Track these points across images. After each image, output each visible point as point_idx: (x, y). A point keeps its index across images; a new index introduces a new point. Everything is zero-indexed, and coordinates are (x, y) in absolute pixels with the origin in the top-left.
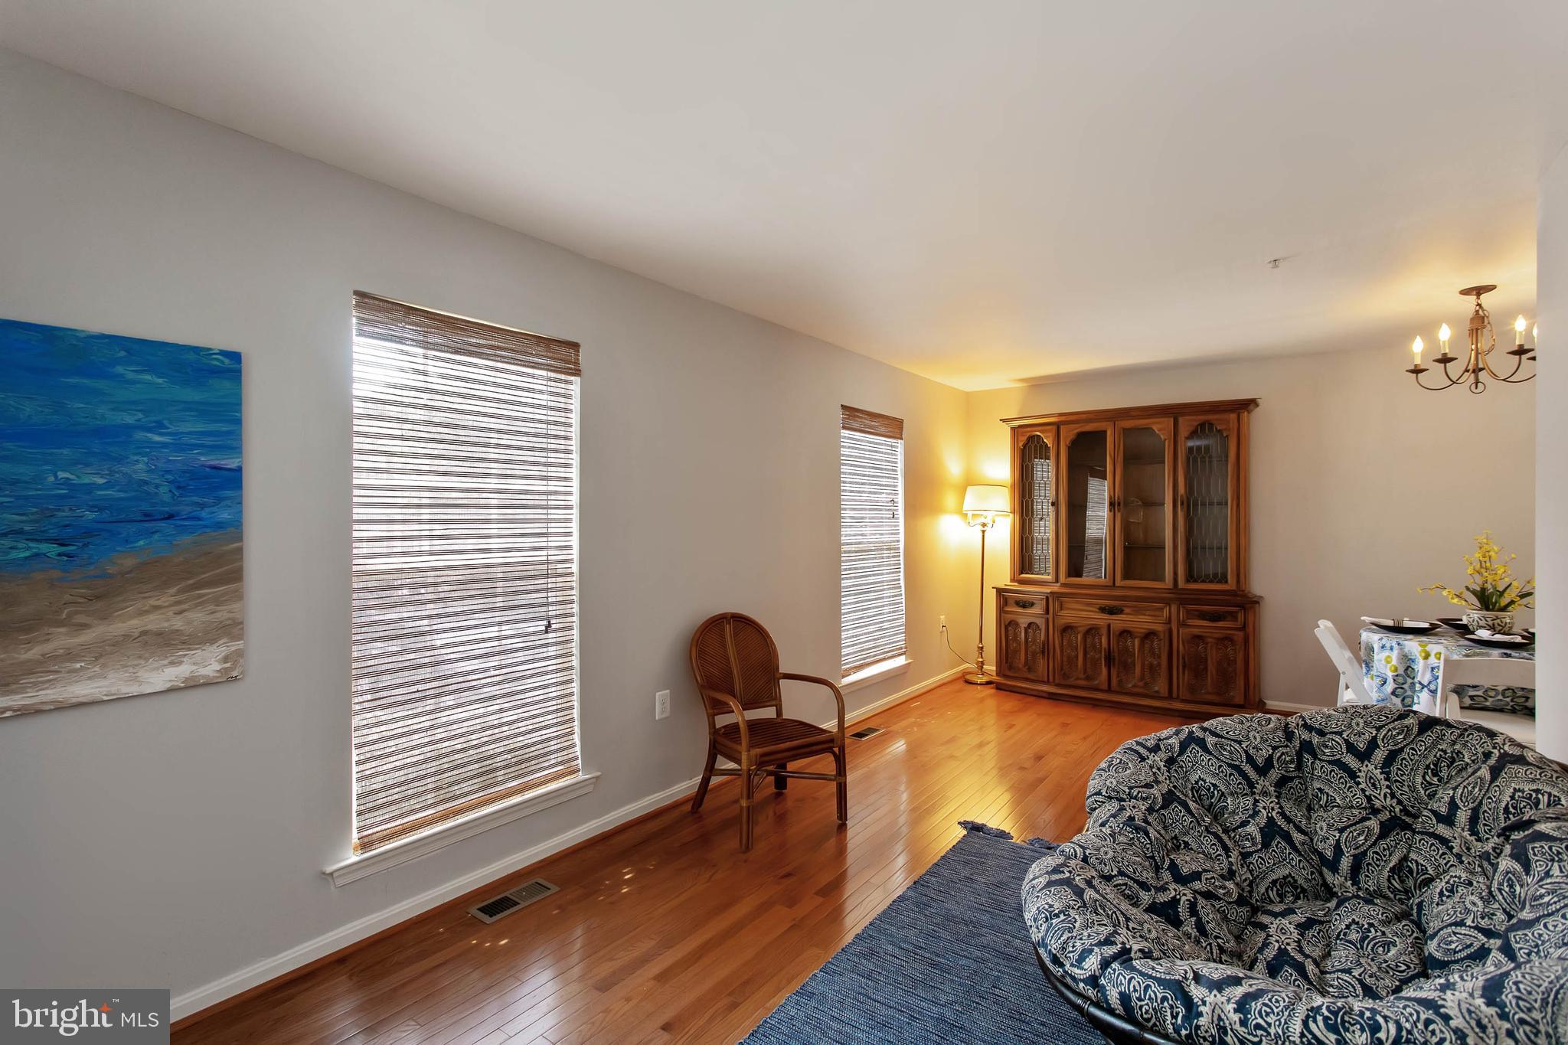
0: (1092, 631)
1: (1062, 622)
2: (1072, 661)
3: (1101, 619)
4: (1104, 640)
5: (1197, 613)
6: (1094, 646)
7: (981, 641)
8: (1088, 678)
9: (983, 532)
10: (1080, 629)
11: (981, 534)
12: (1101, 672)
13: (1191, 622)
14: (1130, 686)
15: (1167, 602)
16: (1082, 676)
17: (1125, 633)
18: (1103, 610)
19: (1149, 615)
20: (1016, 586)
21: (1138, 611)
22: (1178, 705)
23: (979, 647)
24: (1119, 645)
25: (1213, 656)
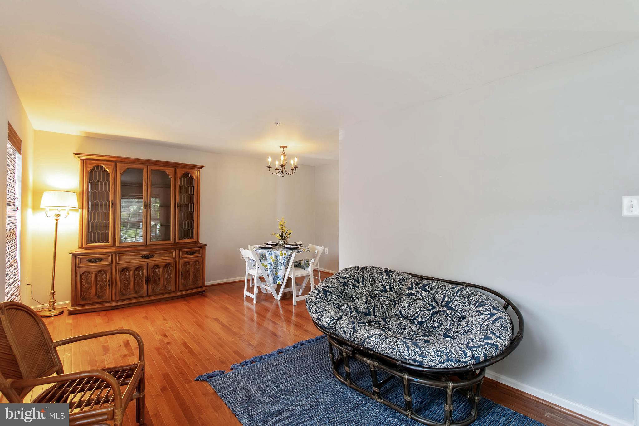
0: (139, 268)
1: (120, 267)
2: (126, 286)
3: (142, 262)
4: (145, 271)
5: (185, 252)
6: (139, 276)
7: (53, 288)
8: (136, 293)
9: (57, 220)
10: (132, 268)
11: (55, 221)
12: (143, 288)
13: (184, 256)
14: (158, 290)
15: (174, 249)
16: (133, 292)
17: (157, 266)
18: (143, 257)
19: (166, 256)
20: (84, 251)
21: (161, 255)
22: (180, 294)
23: (51, 293)
24: (152, 273)
25: (192, 269)
